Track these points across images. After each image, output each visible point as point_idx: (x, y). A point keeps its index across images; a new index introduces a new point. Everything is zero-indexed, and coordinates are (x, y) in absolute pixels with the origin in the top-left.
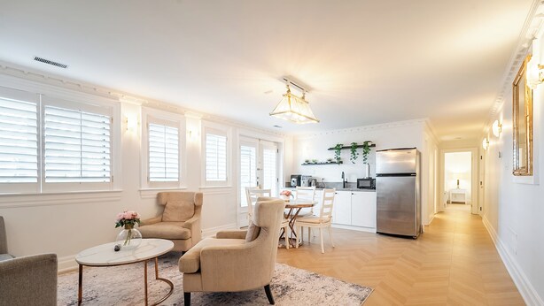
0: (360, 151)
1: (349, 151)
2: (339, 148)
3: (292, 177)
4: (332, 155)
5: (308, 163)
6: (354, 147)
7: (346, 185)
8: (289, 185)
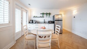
0: (48, 15)
1: (46, 14)
2: (43, 14)
3: (30, 20)
4: (42, 15)
5: (35, 17)
6: (47, 14)
7: (45, 22)
8: (30, 23)
